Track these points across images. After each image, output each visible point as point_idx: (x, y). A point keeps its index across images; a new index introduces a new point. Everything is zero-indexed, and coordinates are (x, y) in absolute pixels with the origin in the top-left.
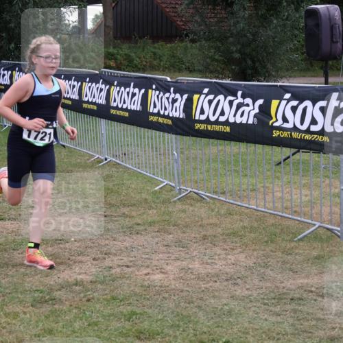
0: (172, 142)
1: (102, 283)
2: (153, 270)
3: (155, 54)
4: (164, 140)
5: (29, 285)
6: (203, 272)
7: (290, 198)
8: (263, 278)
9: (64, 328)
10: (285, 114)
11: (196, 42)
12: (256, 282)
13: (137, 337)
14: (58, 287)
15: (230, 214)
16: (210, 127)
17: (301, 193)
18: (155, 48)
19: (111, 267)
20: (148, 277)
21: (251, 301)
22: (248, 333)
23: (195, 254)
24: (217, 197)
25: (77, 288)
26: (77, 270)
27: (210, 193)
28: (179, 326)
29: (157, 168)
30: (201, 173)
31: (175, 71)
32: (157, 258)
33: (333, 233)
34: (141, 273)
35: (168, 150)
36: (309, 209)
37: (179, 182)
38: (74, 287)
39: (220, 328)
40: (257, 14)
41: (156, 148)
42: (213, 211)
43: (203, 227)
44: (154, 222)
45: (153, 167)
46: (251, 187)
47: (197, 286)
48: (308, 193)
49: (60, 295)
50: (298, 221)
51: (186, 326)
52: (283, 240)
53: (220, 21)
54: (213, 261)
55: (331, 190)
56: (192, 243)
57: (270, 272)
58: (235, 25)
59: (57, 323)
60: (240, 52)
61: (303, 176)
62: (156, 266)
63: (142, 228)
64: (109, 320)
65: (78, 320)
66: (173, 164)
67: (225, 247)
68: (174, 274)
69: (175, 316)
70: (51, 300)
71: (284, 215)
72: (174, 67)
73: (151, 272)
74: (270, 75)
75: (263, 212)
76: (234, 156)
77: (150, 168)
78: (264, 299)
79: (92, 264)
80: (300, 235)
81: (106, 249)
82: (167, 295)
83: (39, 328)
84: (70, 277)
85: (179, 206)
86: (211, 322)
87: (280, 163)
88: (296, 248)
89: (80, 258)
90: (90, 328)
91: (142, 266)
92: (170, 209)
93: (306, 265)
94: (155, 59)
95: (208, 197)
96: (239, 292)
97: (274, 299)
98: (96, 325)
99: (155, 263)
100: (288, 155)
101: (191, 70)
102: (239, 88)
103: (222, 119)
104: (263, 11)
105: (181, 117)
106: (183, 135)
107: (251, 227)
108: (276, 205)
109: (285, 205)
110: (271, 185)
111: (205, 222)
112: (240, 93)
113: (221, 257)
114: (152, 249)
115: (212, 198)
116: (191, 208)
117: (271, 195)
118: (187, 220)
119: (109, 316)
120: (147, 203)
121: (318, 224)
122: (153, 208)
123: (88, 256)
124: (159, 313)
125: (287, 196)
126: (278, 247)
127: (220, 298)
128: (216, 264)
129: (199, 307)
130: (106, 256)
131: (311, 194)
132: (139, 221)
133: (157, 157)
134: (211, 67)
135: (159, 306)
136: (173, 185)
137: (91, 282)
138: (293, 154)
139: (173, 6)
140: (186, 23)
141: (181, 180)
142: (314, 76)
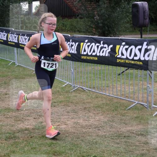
0: (70, 65)
1: (38, 129)
2: (61, 123)
3: (63, 24)
4: (67, 64)
5: (4, 130)
6: (84, 124)
7: (124, 90)
8: (112, 127)
9: (20, 150)
10: (123, 52)
11: (82, 19)
12: (108, 129)
13: (53, 154)
14: (17, 131)
15: (97, 98)
16: (88, 58)
17: (129, 88)
18: (63, 21)
19: (42, 122)
20: (59, 126)
21: (106, 138)
22: (104, 152)
23: (81, 116)
24: (91, 90)
25: (26, 132)
26: (26, 123)
27: (88, 88)
28: (73, 149)
29: (64, 76)
30: (84, 79)
31: (72, 32)
32: (63, 118)
33: (144, 106)
34: (56, 125)
35: (69, 68)
36: (133, 95)
37: (74, 83)
38: (25, 131)
39: (92, 150)
40: (110, 6)
41: (64, 67)
42: (89, 96)
43: (84, 103)
44: (62, 101)
45: (62, 76)
46: (107, 85)
47: (81, 131)
48: (133, 88)
49: (18, 135)
50: (128, 100)
51: (76, 149)
52: (121, 109)
53: (93, 9)
54: (89, 119)
55: (143, 87)
56: (79, 111)
57: (115, 124)
58: (100, 11)
59: (17, 148)
60: (102, 23)
61: (130, 80)
62: (62, 121)
63: (57, 104)
64: (41, 146)
65: (26, 146)
66: (71, 75)
67: (95, 113)
68: (71, 125)
69: (71, 145)
70: (14, 137)
71: (122, 98)
72: (72, 30)
73: (60, 124)
74: (116, 34)
75: (112, 96)
76: (99, 71)
77: (60, 76)
78: (112, 136)
79: (33, 120)
80: (128, 107)
81: (40, 114)
82: (67, 135)
83: (8, 150)
84: (23, 126)
85: (74, 94)
86: (88, 147)
87: (120, 74)
88: (127, 113)
89: (28, 118)
90: (32, 150)
91: (56, 121)
92: (70, 95)
93: (131, 121)
94: (63, 26)
95: (87, 90)
96: (100, 133)
97: (117, 136)
98: (35, 149)
99: (62, 120)
100: (123, 71)
101: (80, 32)
102: (101, 40)
103: (94, 54)
104: (113, 5)
105: (75, 53)
106: (76, 61)
107: (107, 104)
108: (118, 93)
109: (122, 93)
110: (116, 84)
111: (86, 101)
112: (102, 42)
113: (93, 117)
114: (61, 114)
115: (89, 90)
116: (79, 95)
117: (116, 89)
118: (77, 100)
119: (41, 145)
120: (59, 92)
121: (137, 102)
122: (62, 95)
123: (32, 117)
124: (64, 143)
125: (123, 89)
126: (119, 113)
127: (91, 136)
128: (90, 121)
129: (82, 140)
130: (40, 117)
131: (134, 88)
132: (55, 101)
133: (64, 72)
134: (89, 30)
135: (64, 140)
136: (71, 84)
137: (33, 129)
138: (126, 70)
139: (72, 2)
140: (78, 10)
141: (75, 82)
142: (136, 35)
